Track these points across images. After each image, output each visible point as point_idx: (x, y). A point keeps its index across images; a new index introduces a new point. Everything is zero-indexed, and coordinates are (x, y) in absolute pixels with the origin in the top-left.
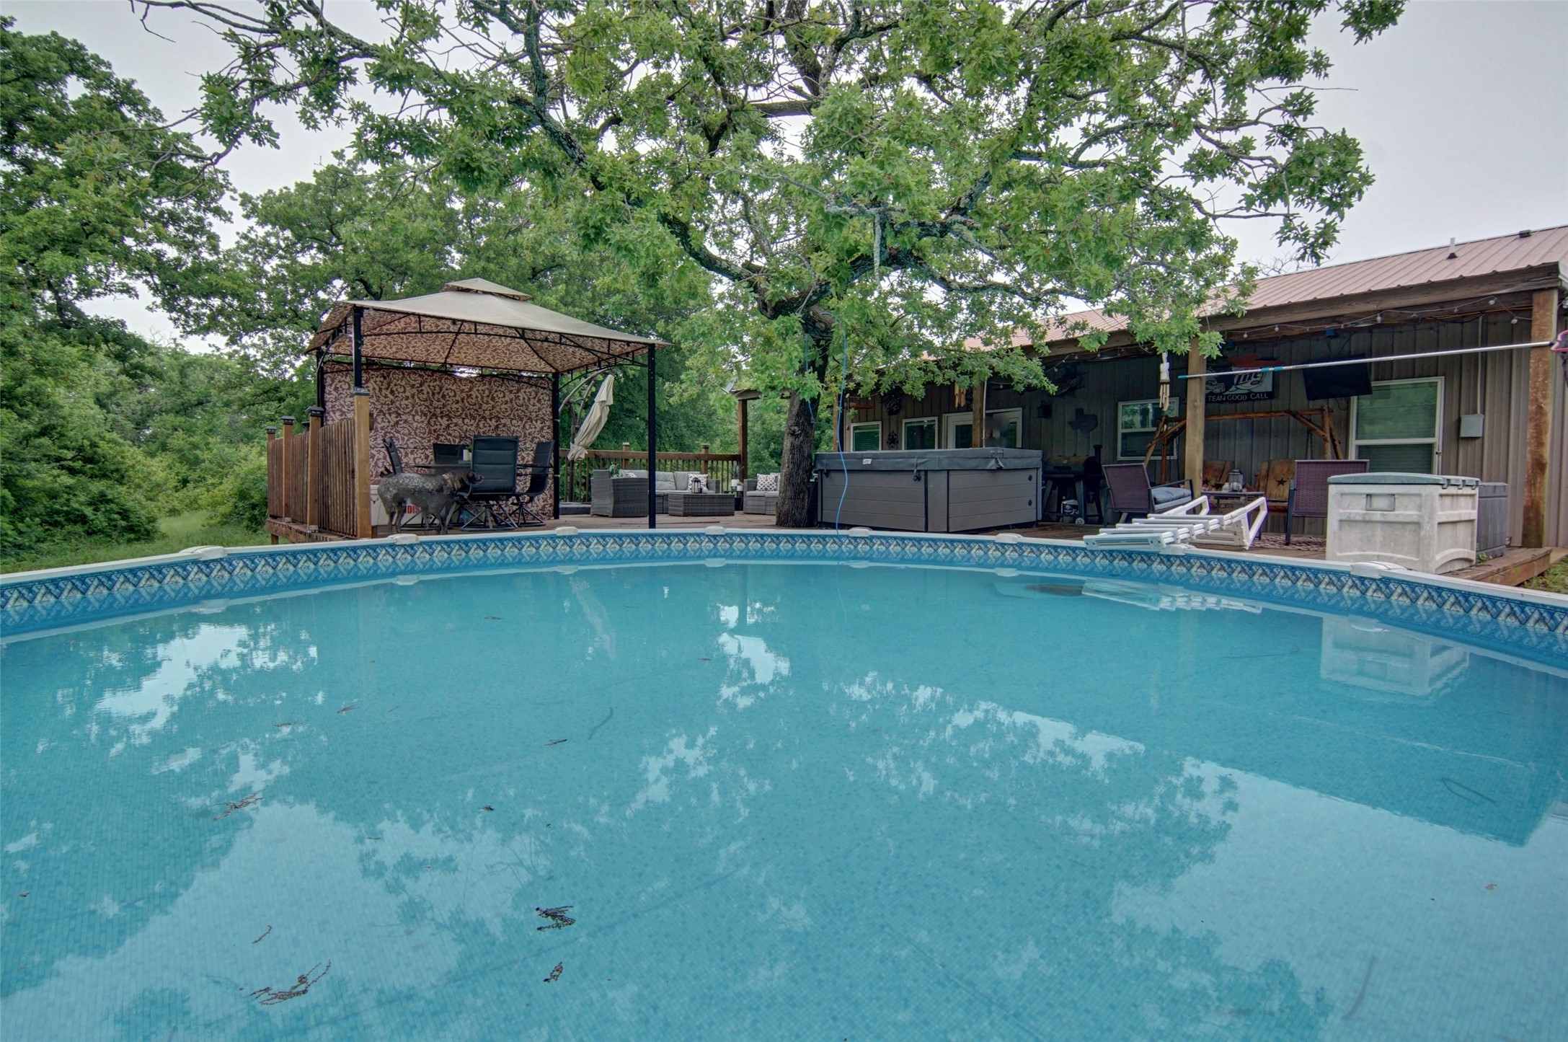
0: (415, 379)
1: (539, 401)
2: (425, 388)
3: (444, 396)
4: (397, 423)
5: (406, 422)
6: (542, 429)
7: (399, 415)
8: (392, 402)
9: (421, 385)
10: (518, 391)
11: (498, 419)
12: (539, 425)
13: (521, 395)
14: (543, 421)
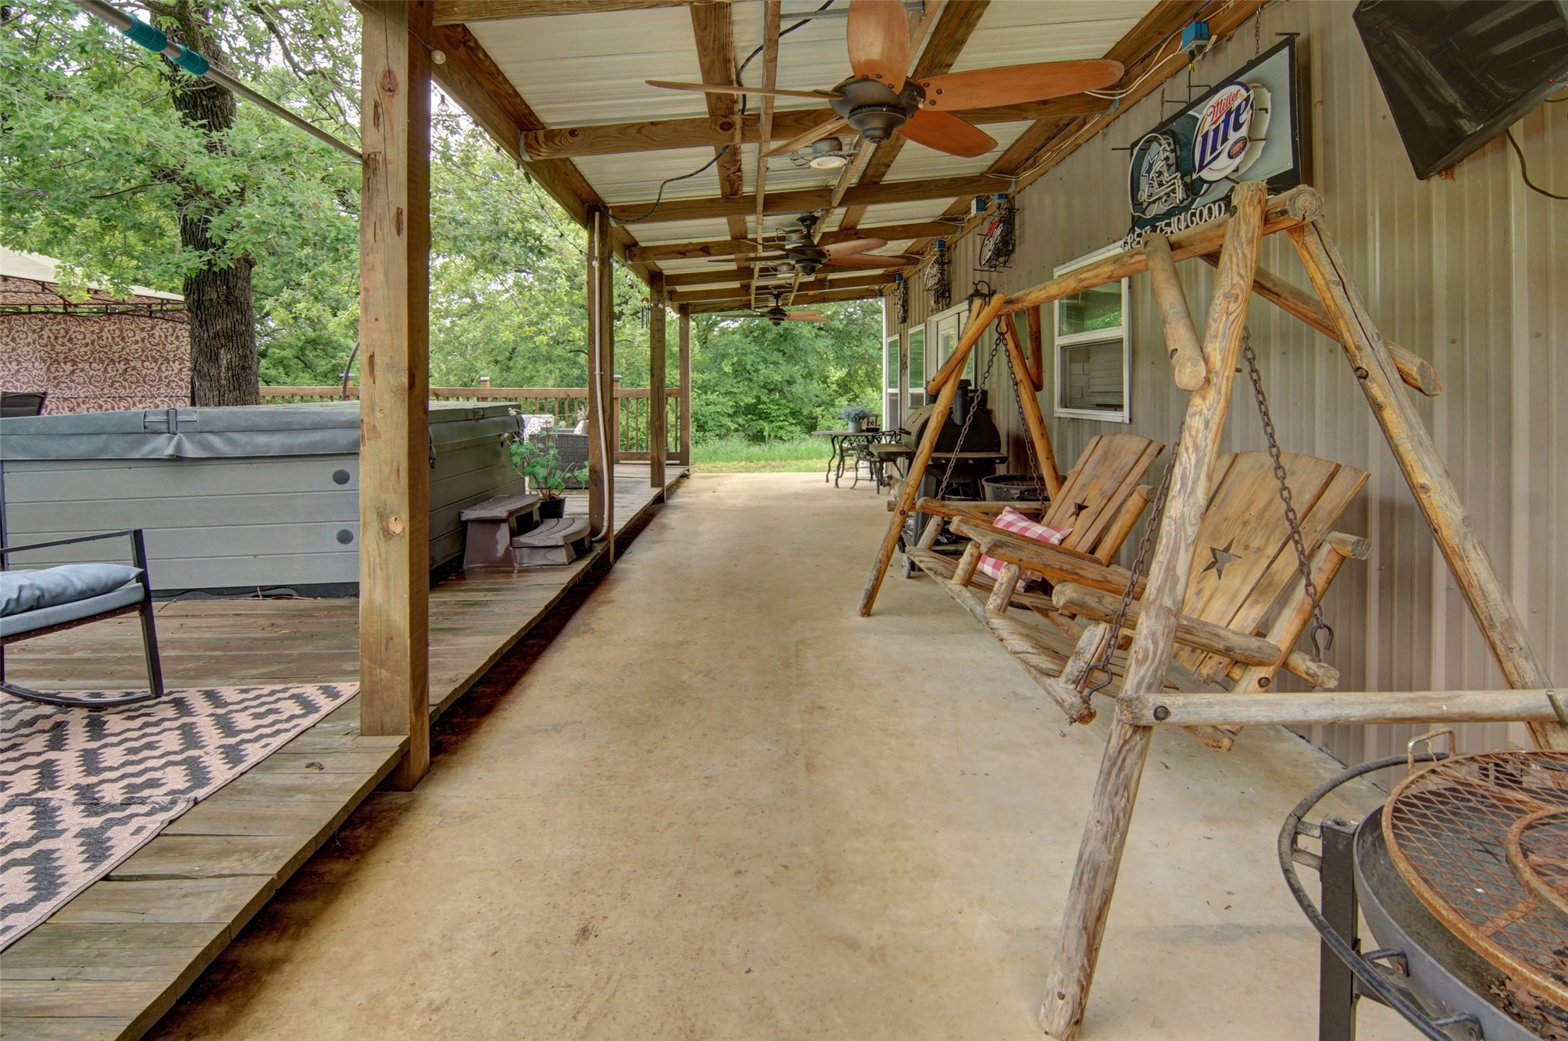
0: (36, 323)
1: (177, 338)
2: (46, 333)
3: (70, 340)
4: (18, 371)
5: (26, 369)
6: (181, 370)
7: (19, 363)
8: (14, 349)
9: (42, 329)
10: (153, 328)
11: (127, 361)
12: (177, 366)
13: (157, 332)
14: (182, 361)
